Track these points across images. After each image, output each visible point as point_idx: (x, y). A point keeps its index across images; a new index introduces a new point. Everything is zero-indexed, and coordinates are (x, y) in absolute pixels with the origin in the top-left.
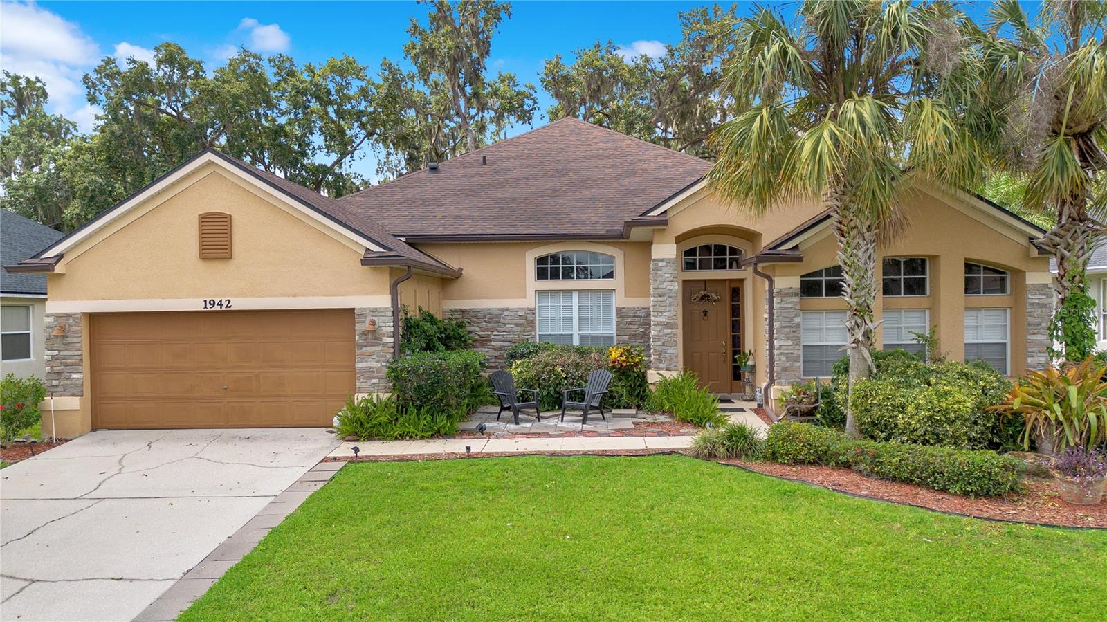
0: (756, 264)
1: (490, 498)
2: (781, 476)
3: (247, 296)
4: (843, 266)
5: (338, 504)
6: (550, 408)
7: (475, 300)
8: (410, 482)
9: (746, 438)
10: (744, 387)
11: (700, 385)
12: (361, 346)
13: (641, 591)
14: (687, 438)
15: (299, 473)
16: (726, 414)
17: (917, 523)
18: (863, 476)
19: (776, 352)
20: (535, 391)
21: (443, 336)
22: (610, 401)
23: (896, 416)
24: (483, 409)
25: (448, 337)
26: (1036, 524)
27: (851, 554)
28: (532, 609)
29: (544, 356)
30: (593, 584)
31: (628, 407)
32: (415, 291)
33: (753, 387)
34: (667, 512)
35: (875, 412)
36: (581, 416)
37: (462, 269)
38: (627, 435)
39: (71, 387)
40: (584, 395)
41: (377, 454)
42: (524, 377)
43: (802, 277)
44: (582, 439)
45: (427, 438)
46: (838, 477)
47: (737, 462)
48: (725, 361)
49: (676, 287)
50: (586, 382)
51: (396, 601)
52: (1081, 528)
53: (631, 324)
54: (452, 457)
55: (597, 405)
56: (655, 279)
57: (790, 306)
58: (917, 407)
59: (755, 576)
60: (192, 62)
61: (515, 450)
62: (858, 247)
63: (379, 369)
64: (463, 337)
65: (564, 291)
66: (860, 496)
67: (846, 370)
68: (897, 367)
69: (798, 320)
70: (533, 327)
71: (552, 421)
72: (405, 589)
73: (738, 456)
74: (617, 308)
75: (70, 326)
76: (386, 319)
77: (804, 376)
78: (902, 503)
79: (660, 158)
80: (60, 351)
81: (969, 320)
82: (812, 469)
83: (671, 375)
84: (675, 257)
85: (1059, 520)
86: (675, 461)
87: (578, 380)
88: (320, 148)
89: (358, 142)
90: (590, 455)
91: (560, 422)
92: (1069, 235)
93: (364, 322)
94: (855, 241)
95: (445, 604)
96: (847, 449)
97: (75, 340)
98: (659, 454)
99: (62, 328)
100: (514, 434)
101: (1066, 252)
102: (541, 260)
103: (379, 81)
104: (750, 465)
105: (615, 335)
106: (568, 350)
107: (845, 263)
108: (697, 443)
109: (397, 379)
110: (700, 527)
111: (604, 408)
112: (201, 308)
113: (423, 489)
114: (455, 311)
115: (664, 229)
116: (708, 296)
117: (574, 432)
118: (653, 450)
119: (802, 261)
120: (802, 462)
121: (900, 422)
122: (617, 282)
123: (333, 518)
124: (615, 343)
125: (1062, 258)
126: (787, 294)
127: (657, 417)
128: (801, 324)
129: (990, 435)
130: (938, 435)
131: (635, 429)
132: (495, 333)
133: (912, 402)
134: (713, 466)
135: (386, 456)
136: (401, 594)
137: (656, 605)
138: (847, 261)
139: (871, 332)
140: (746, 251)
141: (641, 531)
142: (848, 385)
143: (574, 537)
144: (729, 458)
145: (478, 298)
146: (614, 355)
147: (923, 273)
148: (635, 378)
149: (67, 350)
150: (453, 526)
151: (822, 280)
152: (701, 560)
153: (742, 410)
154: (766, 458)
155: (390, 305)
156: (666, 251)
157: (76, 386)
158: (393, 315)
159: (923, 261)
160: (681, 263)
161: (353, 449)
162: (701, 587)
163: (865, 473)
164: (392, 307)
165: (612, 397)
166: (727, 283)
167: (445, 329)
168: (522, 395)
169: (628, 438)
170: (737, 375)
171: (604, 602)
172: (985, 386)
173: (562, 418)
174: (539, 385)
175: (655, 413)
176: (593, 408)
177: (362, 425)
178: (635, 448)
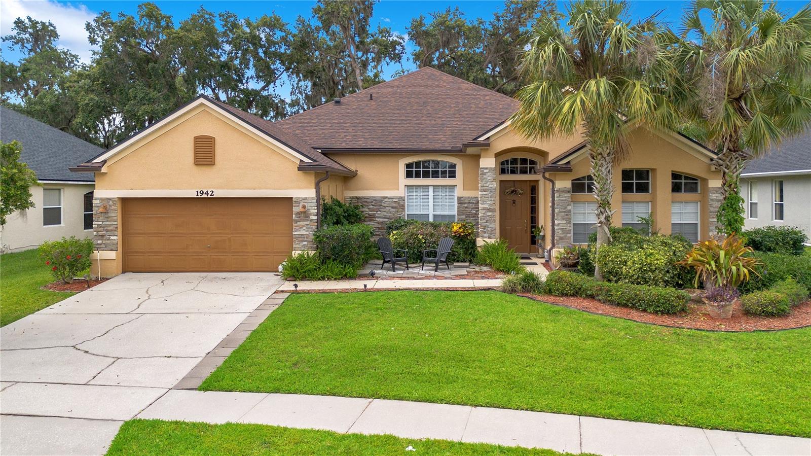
0: (544, 173)
1: (381, 314)
2: (553, 303)
3: (224, 189)
4: (594, 177)
5: (289, 317)
6: (415, 261)
7: (365, 191)
8: (331, 305)
9: (534, 280)
10: (538, 249)
11: (509, 248)
12: (296, 221)
13: (467, 362)
14: (499, 280)
15: (262, 299)
16: (524, 266)
17: (625, 328)
18: (601, 303)
19: (556, 227)
20: (405, 251)
21: (346, 214)
22: (453, 257)
23: (622, 268)
24: (371, 262)
25: (349, 215)
26: (692, 329)
27: (586, 344)
28: (408, 370)
29: (411, 228)
30: (441, 358)
31: (464, 261)
32: (329, 186)
33: (544, 249)
34: (484, 322)
35: (610, 265)
36: (434, 267)
37: (357, 171)
38: (462, 279)
39: (110, 245)
40: (436, 254)
41: (308, 289)
42: (398, 242)
43: (572, 180)
44: (435, 281)
45: (338, 279)
46: (586, 303)
47: (528, 295)
48: (526, 232)
49: (495, 185)
50: (438, 245)
51: (333, 367)
52: (716, 331)
53: (467, 208)
54: (355, 291)
55: (444, 260)
56: (482, 180)
57: (564, 199)
58: (634, 262)
59: (530, 355)
60: (164, 17)
61: (394, 287)
62: (602, 165)
63: (307, 236)
64: (358, 215)
65: (424, 186)
66: (597, 314)
67: (596, 239)
68: (625, 238)
69: (569, 208)
70: (404, 209)
71: (416, 270)
72: (336, 361)
73: (529, 291)
74: (458, 197)
75: (110, 206)
76: (312, 204)
77: (574, 242)
78: (621, 318)
79: (487, 98)
80: (103, 222)
81: (676, 208)
82: (572, 299)
83: (491, 241)
84: (494, 166)
85: (706, 326)
86: (492, 294)
87: (432, 244)
88: (252, 77)
89: (279, 74)
90: (439, 290)
91: (421, 270)
92: (728, 159)
93: (299, 206)
94: (601, 162)
95: (360, 368)
96: (592, 287)
97: (113, 215)
98: (482, 290)
99: (105, 207)
100: (393, 278)
101: (726, 170)
102: (409, 166)
103: (295, 32)
104: (535, 296)
105: (456, 215)
106: (426, 225)
107: (595, 175)
108: (505, 283)
109: (320, 242)
110: (503, 330)
111: (449, 262)
112: (195, 196)
113: (339, 309)
114: (353, 198)
115: (487, 149)
116: (516, 191)
117: (430, 276)
118: (478, 287)
119: (572, 171)
120: (566, 295)
121: (624, 271)
122: (458, 181)
123: (288, 325)
124: (456, 221)
125: (724, 173)
126: (563, 192)
127: (482, 268)
128: (572, 210)
129: (677, 279)
130: (645, 279)
131: (468, 275)
132: (378, 213)
133: (631, 259)
134: (514, 297)
135: (314, 290)
136: (334, 364)
137: (475, 368)
138: (596, 173)
139: (609, 217)
140: (540, 162)
141: (469, 332)
142: (596, 249)
143: (430, 335)
144: (524, 292)
145: (367, 189)
146: (455, 228)
147: (648, 179)
148: (469, 243)
149: (107, 221)
150: (360, 329)
151: (585, 183)
152: (501, 347)
153: (535, 264)
154: (545, 292)
155: (315, 196)
156: (488, 162)
157: (113, 244)
158: (317, 202)
159: (648, 172)
160: (498, 171)
161: (294, 285)
162: (500, 360)
163: (602, 301)
164: (316, 197)
165: (454, 255)
166: (528, 183)
167: (347, 210)
168: (397, 253)
169: (464, 280)
170: (533, 241)
171: (447, 367)
172: (675, 250)
173: (423, 268)
174: (408, 247)
175: (481, 265)
176: (442, 262)
177: (298, 270)
178: (468, 286)
